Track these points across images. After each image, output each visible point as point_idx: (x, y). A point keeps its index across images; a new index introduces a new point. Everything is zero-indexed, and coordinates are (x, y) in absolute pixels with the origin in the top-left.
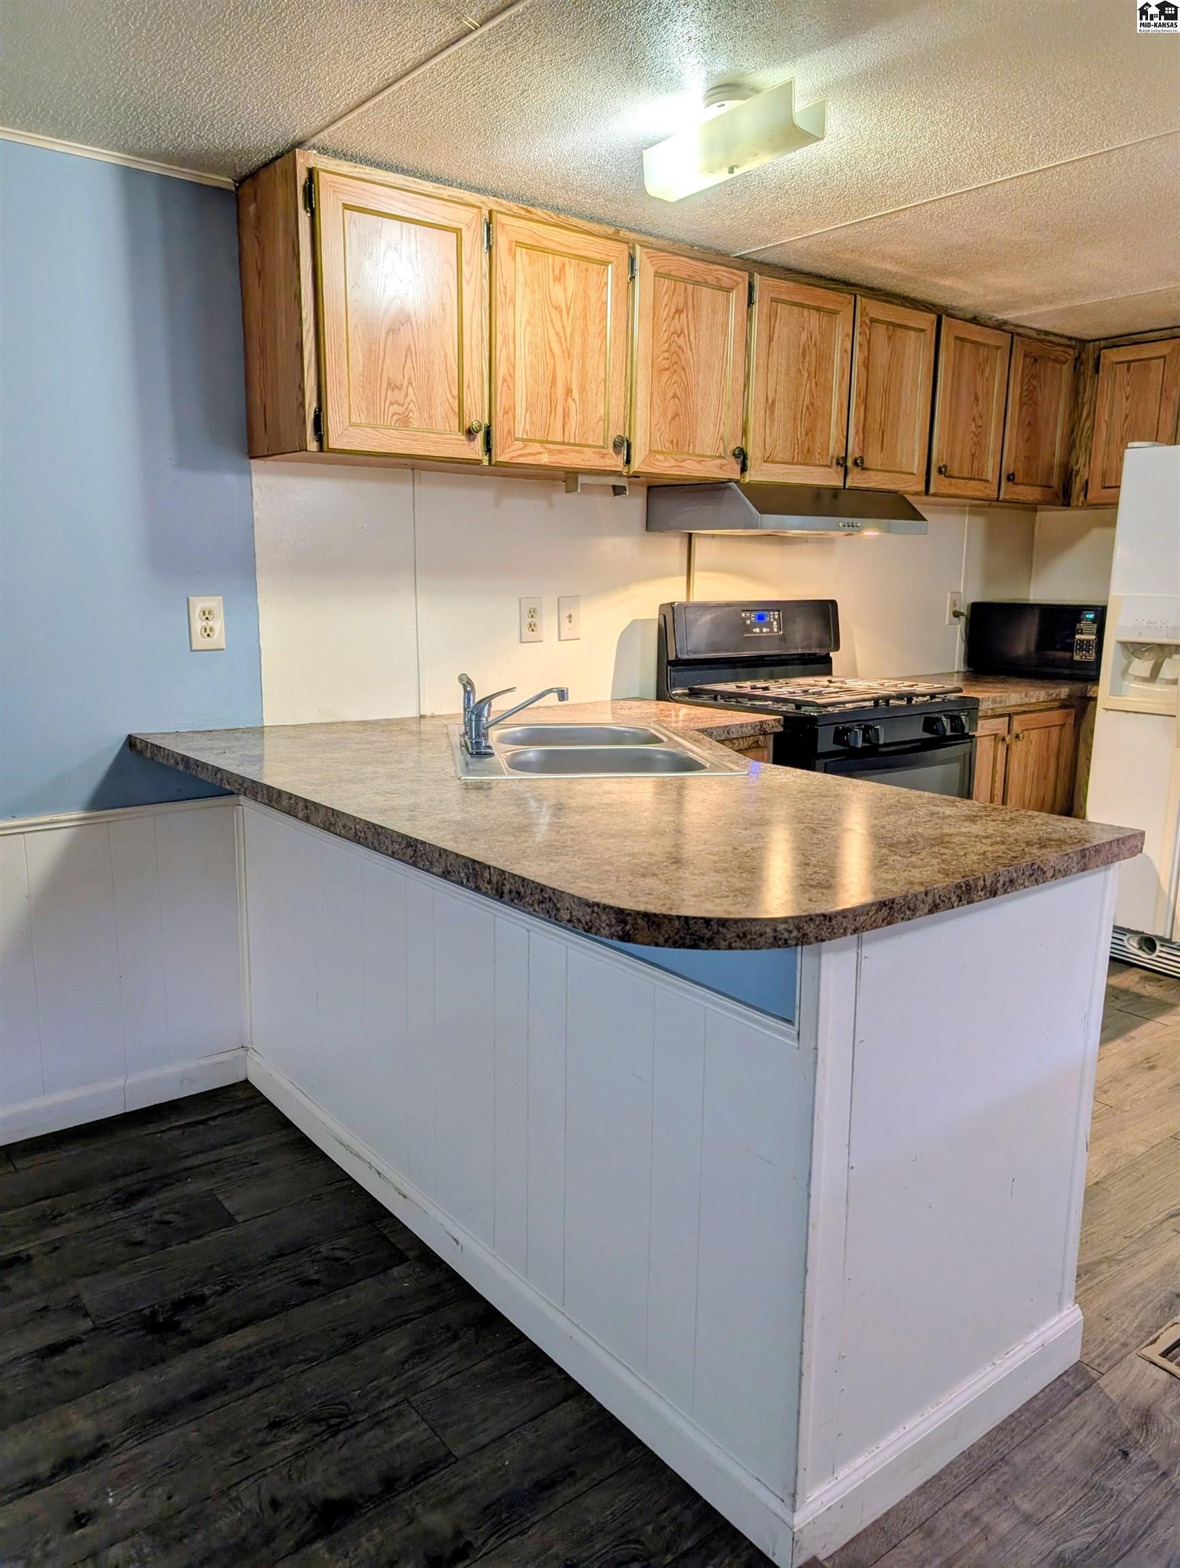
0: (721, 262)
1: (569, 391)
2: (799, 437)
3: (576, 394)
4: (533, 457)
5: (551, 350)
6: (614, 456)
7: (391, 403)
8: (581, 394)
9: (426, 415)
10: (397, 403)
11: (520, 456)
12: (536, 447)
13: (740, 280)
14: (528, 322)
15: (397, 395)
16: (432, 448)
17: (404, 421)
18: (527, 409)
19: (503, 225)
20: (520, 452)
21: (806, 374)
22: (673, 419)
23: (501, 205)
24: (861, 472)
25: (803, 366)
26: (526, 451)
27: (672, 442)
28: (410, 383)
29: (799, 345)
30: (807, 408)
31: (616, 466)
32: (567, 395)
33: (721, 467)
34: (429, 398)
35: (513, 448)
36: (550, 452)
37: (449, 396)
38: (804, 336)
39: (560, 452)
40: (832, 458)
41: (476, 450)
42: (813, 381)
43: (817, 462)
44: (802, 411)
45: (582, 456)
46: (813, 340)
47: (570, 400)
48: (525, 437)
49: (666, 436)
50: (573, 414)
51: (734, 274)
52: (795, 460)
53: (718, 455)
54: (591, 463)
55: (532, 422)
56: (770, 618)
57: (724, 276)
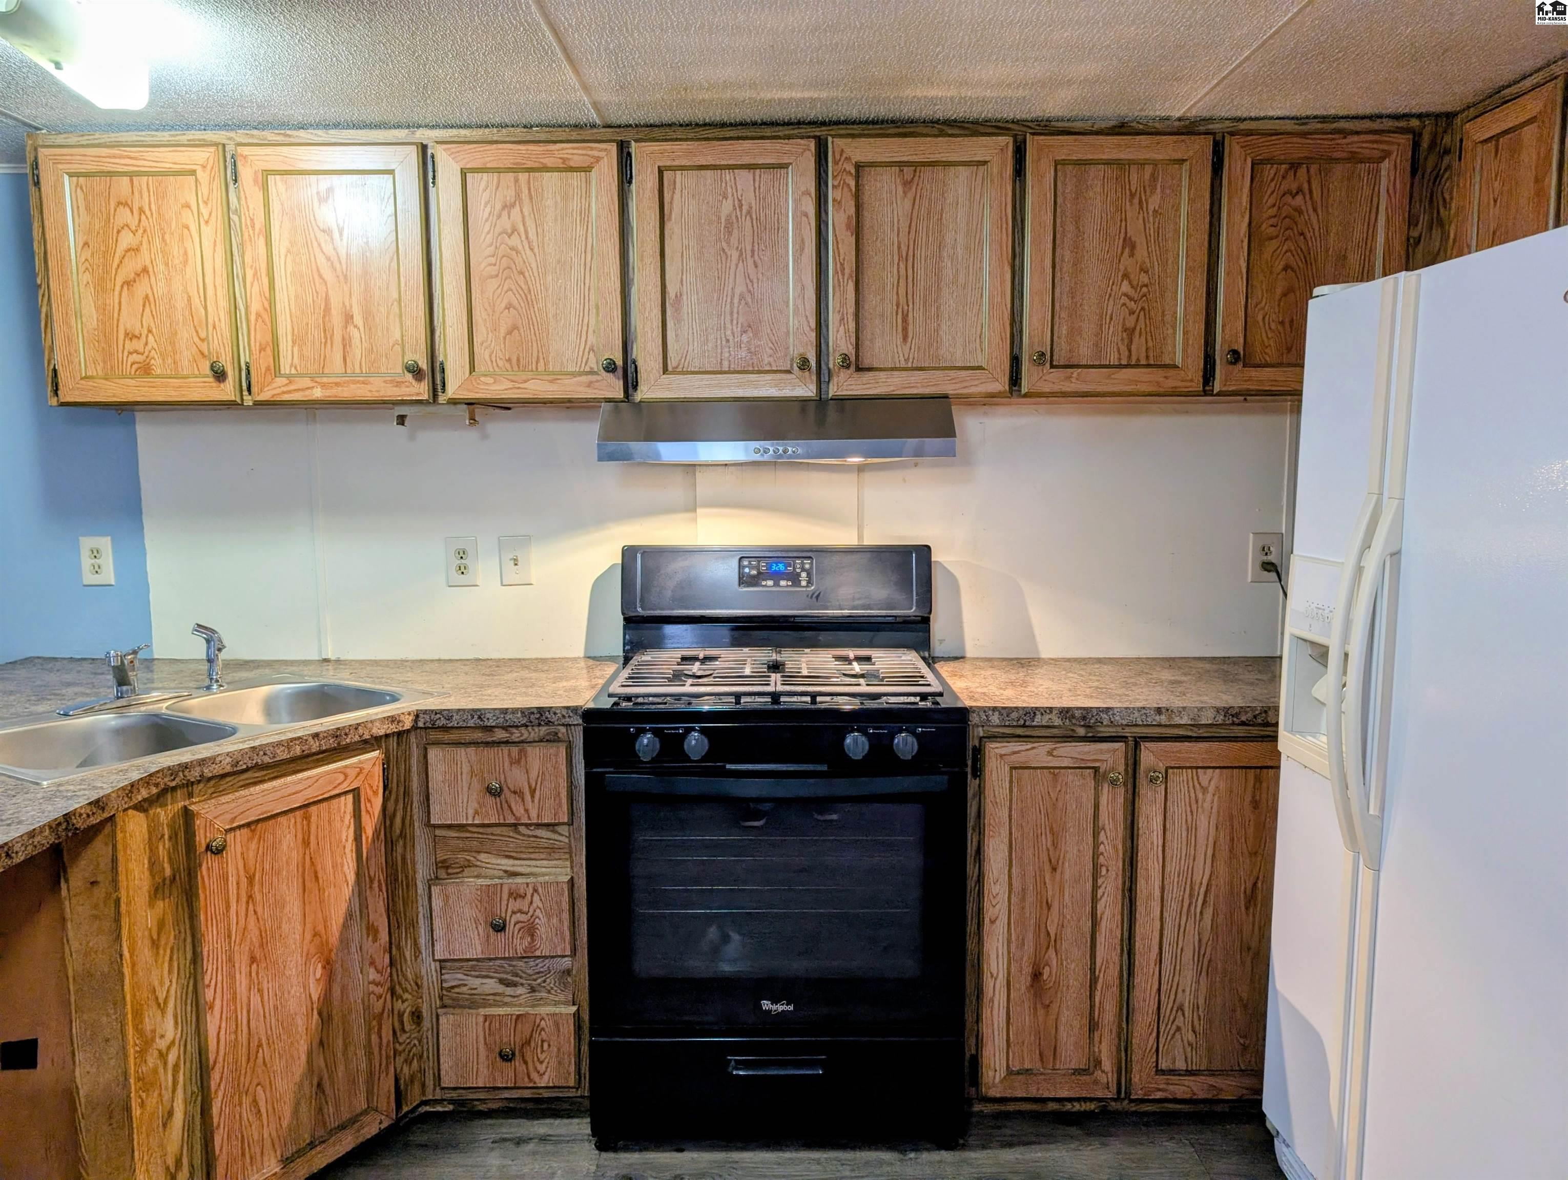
0: (579, 138)
1: (348, 318)
2: (730, 336)
3: (358, 319)
4: (301, 393)
5: (320, 276)
6: (414, 382)
7: (130, 353)
8: (366, 320)
9: (170, 361)
10: (136, 352)
11: (284, 393)
12: (307, 382)
13: (603, 154)
14: (288, 251)
15: (138, 345)
16: (173, 393)
17: (145, 370)
18: (294, 342)
19: (245, 157)
20: (284, 389)
21: (735, 255)
22: (510, 333)
23: (253, 136)
24: (855, 375)
25: (729, 244)
26: (292, 387)
27: (509, 360)
28: (150, 331)
29: (719, 218)
30: (742, 297)
31: (418, 394)
32: (347, 322)
33: (589, 385)
34: (173, 343)
35: (274, 385)
36: (324, 386)
37: (196, 339)
38: (727, 207)
39: (337, 384)
40: (792, 360)
41: (227, 391)
42: (750, 262)
43: (768, 368)
44: (732, 303)
45: (369, 387)
46: (745, 208)
47: (351, 328)
48: (293, 371)
49: (500, 354)
50: (356, 341)
51: (592, 149)
52: (725, 369)
53: (587, 369)
54: (382, 394)
55: (302, 356)
56: (794, 569)
57: (574, 153)
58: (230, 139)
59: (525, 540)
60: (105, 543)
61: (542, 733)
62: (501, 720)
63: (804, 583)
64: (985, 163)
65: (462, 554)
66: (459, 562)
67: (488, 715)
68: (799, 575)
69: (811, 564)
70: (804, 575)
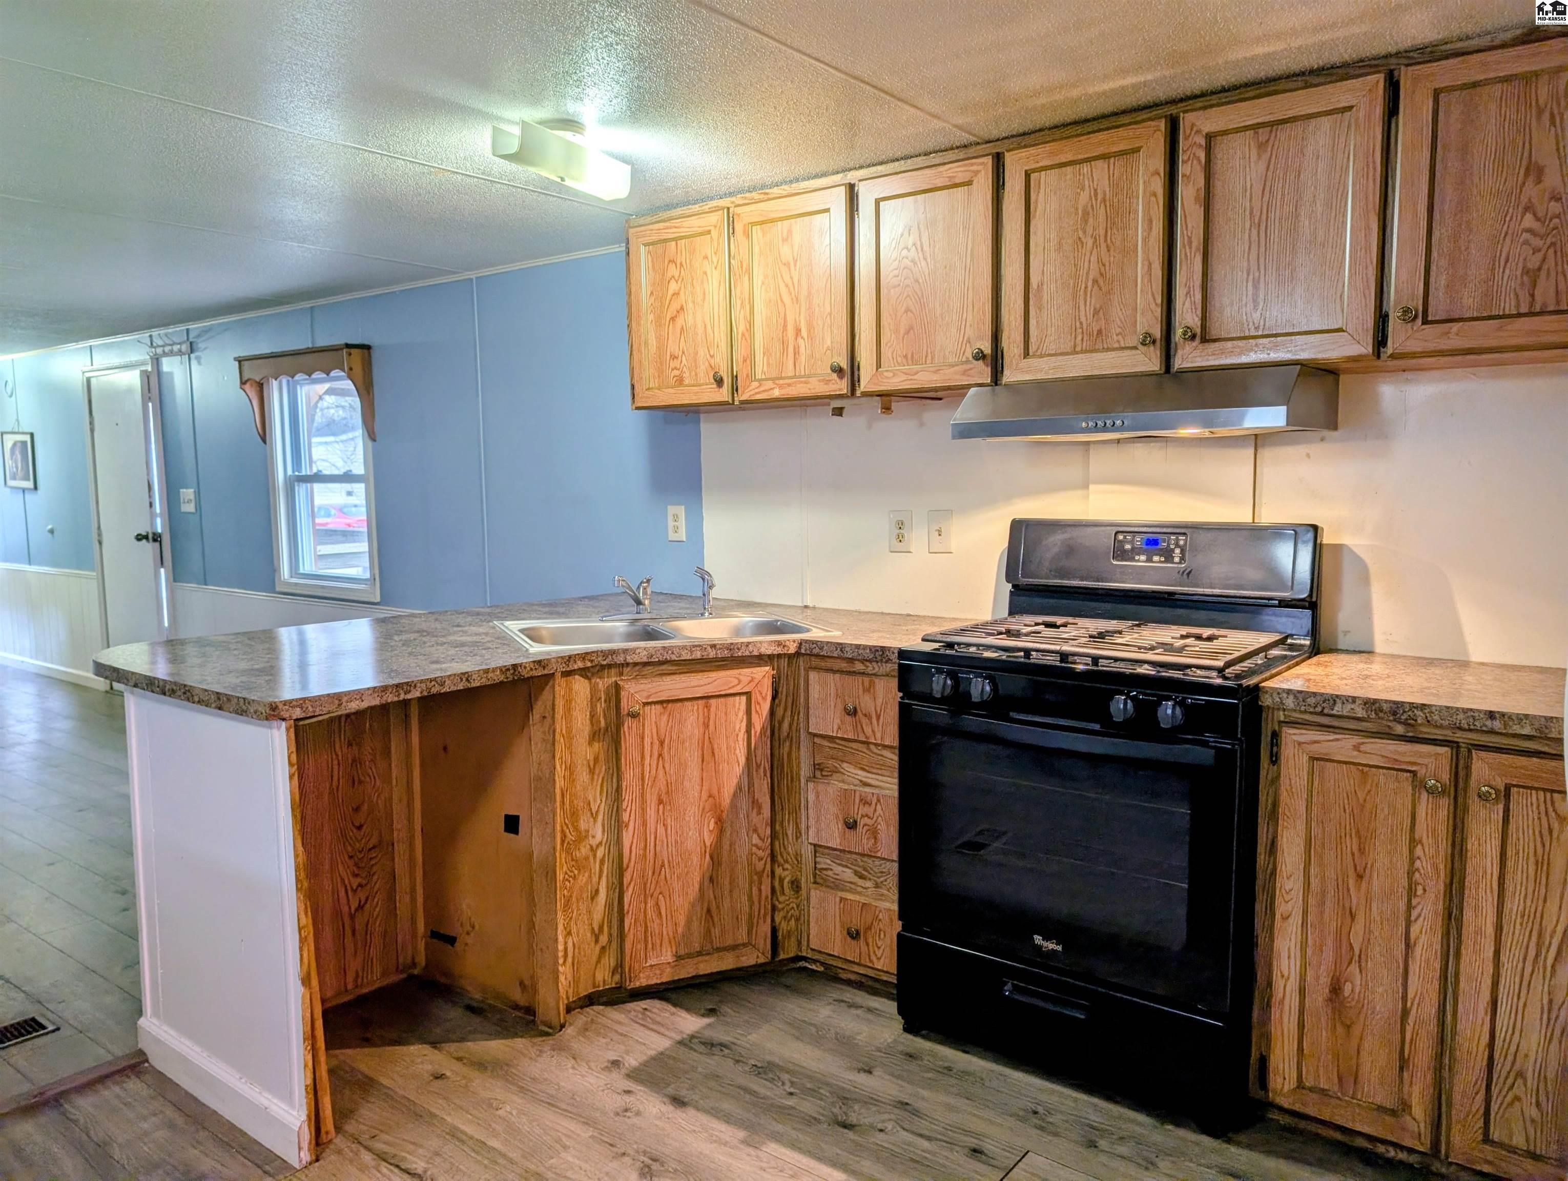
0: (966, 156)
1: (798, 332)
2: (1083, 319)
3: (804, 333)
4: (766, 393)
5: (782, 300)
6: (838, 380)
7: (673, 370)
8: (809, 332)
9: (693, 373)
10: (676, 368)
11: (757, 393)
12: (770, 384)
13: (980, 168)
14: (763, 283)
15: (675, 363)
16: (694, 397)
17: (680, 381)
18: (764, 354)
19: (739, 215)
20: (757, 391)
21: (1090, 242)
22: (907, 332)
23: (745, 198)
24: (1201, 346)
25: (1085, 232)
26: (762, 389)
27: (906, 357)
28: (683, 353)
29: (1077, 209)
30: (1095, 281)
31: (840, 390)
32: (797, 335)
33: (965, 373)
34: (695, 361)
35: (751, 388)
36: (781, 387)
37: (708, 356)
38: (1084, 197)
39: (789, 385)
40: (1136, 337)
41: (723, 395)
42: (1103, 246)
43: (1116, 345)
44: (1086, 287)
45: (809, 386)
46: (1100, 197)
47: (799, 339)
48: (764, 377)
49: (899, 352)
50: (802, 350)
51: (972, 165)
52: (1078, 349)
53: (961, 359)
54: (817, 391)
55: (768, 364)
56: (1169, 545)
57: (958, 172)
58: (733, 203)
59: (948, 513)
60: (681, 510)
61: (888, 670)
62: (856, 654)
63: (1177, 560)
64: (1350, 108)
65: (900, 525)
66: (899, 531)
67: (848, 649)
68: (1173, 551)
69: (1186, 541)
70: (1178, 551)
